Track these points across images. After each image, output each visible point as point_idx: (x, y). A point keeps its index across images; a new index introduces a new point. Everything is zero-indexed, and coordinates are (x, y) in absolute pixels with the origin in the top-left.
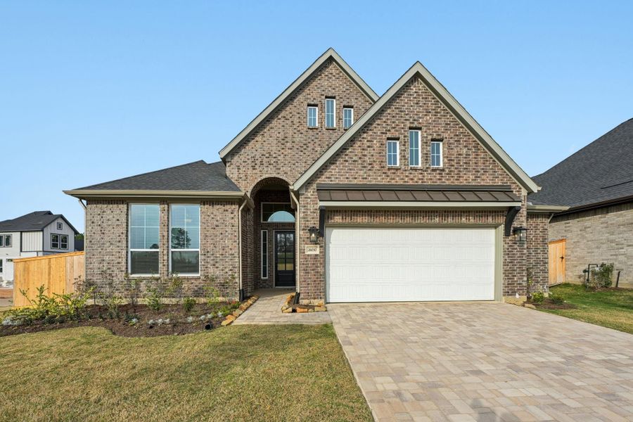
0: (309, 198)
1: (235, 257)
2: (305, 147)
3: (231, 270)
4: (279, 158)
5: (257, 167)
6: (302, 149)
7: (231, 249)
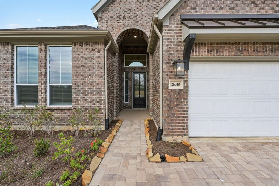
0: (173, 30)
1: (101, 91)
2: (157, 4)
3: (98, 102)
4: (138, 13)
5: (121, 21)
6: (155, 6)
7: (98, 84)
